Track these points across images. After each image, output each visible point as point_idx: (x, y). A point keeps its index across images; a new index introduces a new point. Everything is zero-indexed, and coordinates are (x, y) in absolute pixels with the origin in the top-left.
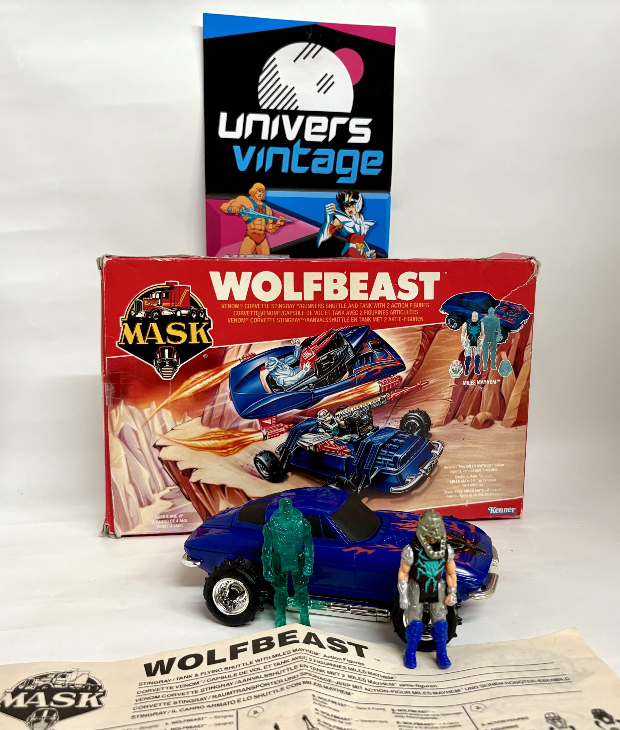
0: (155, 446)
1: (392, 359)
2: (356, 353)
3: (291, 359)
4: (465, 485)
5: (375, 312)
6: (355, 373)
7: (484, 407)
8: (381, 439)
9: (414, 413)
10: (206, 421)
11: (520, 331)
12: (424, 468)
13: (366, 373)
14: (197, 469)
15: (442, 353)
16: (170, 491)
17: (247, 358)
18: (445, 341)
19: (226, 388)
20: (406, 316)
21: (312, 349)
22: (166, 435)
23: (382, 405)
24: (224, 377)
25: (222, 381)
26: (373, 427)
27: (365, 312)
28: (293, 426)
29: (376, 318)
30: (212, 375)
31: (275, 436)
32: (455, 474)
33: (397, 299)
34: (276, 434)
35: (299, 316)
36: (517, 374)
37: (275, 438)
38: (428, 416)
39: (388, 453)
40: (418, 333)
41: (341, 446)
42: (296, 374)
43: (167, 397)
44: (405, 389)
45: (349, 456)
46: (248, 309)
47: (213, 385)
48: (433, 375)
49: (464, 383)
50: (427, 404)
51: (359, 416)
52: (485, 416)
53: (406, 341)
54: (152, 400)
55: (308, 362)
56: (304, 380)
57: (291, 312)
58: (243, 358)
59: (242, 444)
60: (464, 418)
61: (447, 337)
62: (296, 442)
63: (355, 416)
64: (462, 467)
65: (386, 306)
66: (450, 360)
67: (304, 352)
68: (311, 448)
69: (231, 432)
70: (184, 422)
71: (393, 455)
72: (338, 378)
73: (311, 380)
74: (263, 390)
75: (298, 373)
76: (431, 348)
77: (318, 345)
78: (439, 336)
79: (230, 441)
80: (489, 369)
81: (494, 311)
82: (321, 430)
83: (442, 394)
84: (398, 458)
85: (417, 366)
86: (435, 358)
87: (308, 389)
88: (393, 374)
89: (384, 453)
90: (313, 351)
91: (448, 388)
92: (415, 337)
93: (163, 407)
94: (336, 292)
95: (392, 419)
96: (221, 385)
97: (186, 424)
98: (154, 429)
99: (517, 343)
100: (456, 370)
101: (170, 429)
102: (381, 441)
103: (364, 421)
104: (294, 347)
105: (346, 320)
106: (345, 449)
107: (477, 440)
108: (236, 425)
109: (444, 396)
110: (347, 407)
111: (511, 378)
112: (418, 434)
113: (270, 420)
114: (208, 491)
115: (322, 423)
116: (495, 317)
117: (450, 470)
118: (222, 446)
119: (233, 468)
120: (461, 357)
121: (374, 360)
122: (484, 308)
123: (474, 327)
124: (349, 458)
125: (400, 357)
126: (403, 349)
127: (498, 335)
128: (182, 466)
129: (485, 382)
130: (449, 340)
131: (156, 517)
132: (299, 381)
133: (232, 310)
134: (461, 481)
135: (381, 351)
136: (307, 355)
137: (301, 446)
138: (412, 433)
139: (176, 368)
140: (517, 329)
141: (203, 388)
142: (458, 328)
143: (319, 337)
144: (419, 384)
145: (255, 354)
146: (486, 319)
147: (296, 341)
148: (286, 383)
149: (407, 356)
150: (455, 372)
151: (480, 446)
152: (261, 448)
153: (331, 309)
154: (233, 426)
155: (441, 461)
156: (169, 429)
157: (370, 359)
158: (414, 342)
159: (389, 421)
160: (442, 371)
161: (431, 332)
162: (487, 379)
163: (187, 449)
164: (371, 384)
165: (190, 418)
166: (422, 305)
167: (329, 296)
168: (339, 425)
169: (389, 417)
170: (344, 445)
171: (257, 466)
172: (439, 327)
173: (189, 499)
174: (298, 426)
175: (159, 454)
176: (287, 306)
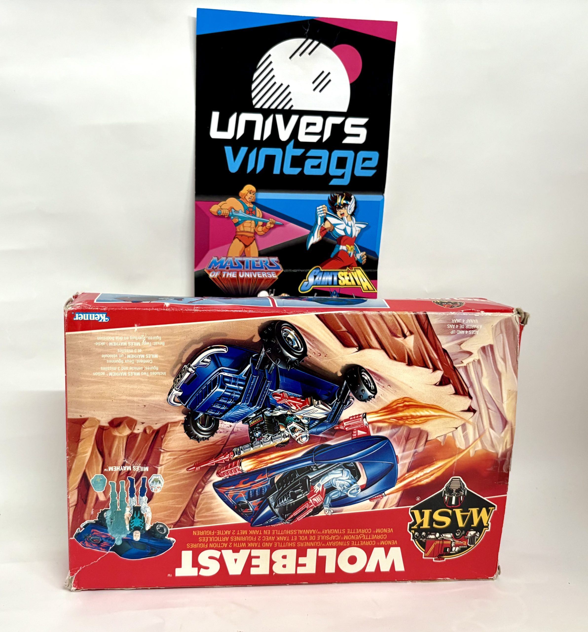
0: (474, 411)
1: (227, 494)
2: (266, 500)
3: (334, 495)
4: (140, 351)
5: (244, 539)
6: (268, 480)
7: (121, 442)
8: (240, 410)
9: (203, 438)
10: (423, 436)
11: (85, 521)
12: (189, 373)
13: (256, 481)
14: (435, 385)
15: (172, 500)
16: (463, 361)
17: (378, 496)
18: (169, 511)
19: (401, 468)
20: (211, 536)
21: (311, 504)
22: (463, 422)
23: (239, 447)
24: (402, 478)
25: (404, 475)
26: (248, 423)
27: (255, 538)
28: (335, 427)
29: (244, 533)
30: (413, 480)
31: (354, 417)
32: (153, 365)
33: (221, 551)
34: (353, 419)
35: (323, 535)
36: (85, 477)
37: (354, 415)
38: (187, 433)
39: (232, 393)
40: (199, 520)
41: (284, 404)
42: (330, 480)
43: (458, 460)
44: (213, 464)
45: (275, 392)
46: (372, 540)
47: (414, 472)
48: (182, 477)
49: (146, 469)
50: (188, 447)
51: (264, 435)
52: (120, 432)
53: (212, 512)
54: (473, 457)
55: (317, 492)
56: (322, 474)
57: (331, 538)
58: (382, 496)
59: (389, 409)
60: (145, 431)
61: (167, 516)
62: (333, 410)
63: (269, 436)
64: (145, 373)
65: (233, 545)
66: (163, 493)
67: (320, 502)
68: (316, 403)
69: (399, 423)
70: (445, 435)
71: (225, 391)
72: (287, 476)
73: (314, 474)
74: (364, 465)
75: (328, 482)
76: (184, 506)
77: (306, 509)
78: (176, 517)
79: (400, 414)
80: (117, 482)
81: (116, 542)
82: (305, 421)
83: (172, 457)
84: (221, 388)
85: (200, 487)
86: (181, 495)
87: (317, 465)
88: (226, 479)
89: (236, 394)
90: (311, 503)
91: (165, 464)
92: (203, 516)
93: (464, 451)
94: (284, 557)
95: (227, 431)
96: (406, 471)
97: (444, 433)
98: (474, 429)
99: (87, 509)
100: (156, 482)
101: (458, 428)
102: (239, 408)
103: (258, 430)
104: (330, 507)
105: (275, 532)
106: (280, 400)
107: (128, 404)
108: (394, 431)
109: (170, 455)
110: (277, 446)
111: (92, 473)
112: (198, 414)
113: (358, 435)
114: (425, 360)
115: (305, 430)
116: (114, 536)
117: (159, 371)
118: (409, 409)
119: (398, 384)
120: (150, 496)
121: (247, 494)
122: (127, 545)
123: (137, 526)
124: (275, 390)
125: (219, 496)
126: (216, 504)
127: (109, 517)
128: (450, 388)
129: (122, 468)
130: (165, 513)
131: (477, 332)
132: (326, 473)
133: (388, 539)
134: (145, 357)
135: (239, 502)
136: (318, 499)
137: (327, 405)
138: (206, 416)
139: (446, 487)
140: (88, 524)
141: (423, 469)
142: (155, 525)
143: (304, 516)
144: (198, 468)
145: (370, 501)
146: (125, 534)
147: (327, 512)
148: (340, 472)
149: (211, 497)
150: (157, 481)
151: (124, 397)
152: (369, 405)
153: (291, 542)
154: (397, 429)
155: (170, 381)
156: (460, 429)
157: (251, 494)
158: (203, 511)
159: (231, 429)
160: (172, 481)
161: (185, 520)
162: (120, 472)
163: (444, 408)
164: (251, 469)
165: (439, 439)
166: (195, 546)
167: (292, 553)
168: (286, 427)
169: (231, 434)
170: (280, 405)
171: (374, 384)
172: (175, 525)
173: (445, 351)
174: (330, 427)
175: (471, 403)
176: (334, 544)
